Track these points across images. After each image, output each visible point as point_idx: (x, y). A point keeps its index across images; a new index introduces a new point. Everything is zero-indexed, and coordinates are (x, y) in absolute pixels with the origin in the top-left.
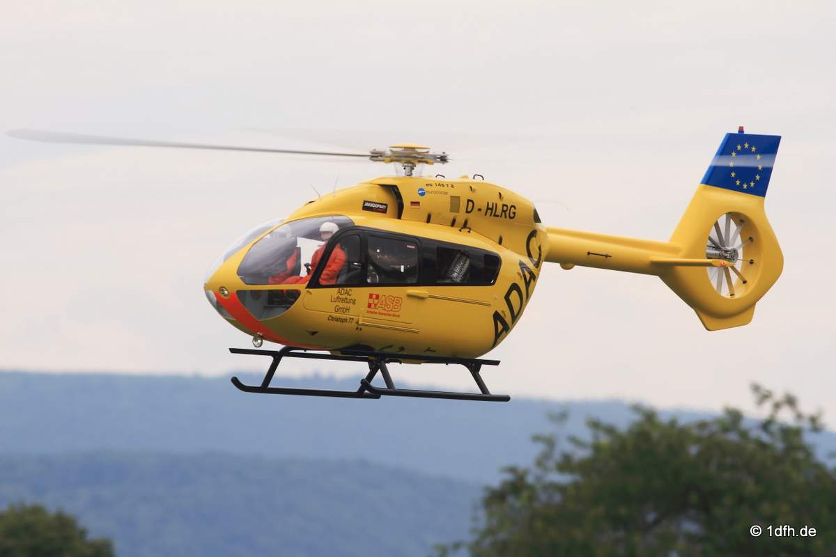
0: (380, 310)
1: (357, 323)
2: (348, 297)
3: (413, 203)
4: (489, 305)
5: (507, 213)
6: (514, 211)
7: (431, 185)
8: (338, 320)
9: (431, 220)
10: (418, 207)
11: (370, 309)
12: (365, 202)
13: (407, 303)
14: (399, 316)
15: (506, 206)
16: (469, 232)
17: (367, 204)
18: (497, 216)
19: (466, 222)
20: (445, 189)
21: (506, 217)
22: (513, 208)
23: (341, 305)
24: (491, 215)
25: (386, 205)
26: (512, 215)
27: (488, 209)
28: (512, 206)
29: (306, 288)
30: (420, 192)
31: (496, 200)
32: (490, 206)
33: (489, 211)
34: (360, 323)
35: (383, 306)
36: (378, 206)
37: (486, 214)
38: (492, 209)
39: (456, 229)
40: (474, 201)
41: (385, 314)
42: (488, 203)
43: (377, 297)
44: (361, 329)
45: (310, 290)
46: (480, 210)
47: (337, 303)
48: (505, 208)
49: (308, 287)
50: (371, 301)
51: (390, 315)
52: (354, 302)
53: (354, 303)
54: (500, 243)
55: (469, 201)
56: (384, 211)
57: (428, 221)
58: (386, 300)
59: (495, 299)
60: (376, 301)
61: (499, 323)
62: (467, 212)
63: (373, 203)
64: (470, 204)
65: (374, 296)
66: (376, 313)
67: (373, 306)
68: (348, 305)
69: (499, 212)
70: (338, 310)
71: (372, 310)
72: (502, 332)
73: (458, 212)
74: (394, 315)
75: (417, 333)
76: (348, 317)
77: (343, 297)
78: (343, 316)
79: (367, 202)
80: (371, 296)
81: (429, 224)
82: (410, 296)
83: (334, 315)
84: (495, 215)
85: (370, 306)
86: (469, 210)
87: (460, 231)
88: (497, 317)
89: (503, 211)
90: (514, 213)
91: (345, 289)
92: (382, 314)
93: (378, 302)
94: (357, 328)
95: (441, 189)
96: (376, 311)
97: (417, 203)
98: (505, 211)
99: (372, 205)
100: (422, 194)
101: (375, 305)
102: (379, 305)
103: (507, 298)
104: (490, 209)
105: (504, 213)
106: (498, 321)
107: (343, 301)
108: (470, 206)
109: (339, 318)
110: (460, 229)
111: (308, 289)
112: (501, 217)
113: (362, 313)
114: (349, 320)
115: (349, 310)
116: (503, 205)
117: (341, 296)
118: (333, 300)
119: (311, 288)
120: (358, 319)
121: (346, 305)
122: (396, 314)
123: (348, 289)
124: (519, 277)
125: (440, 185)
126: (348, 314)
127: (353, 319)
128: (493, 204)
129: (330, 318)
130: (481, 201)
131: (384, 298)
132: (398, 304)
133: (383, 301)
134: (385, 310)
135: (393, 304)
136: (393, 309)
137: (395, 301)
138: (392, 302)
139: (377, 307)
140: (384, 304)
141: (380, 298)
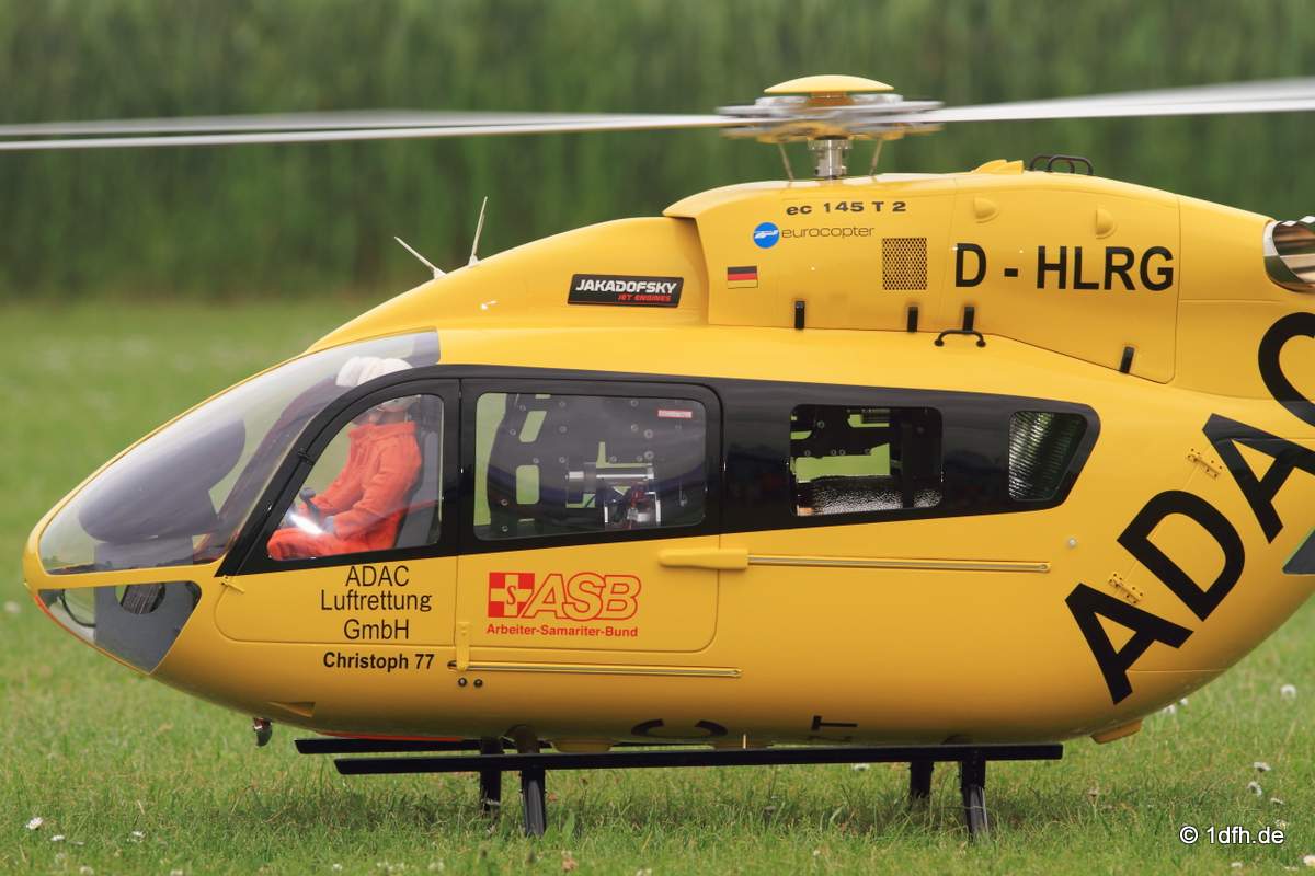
0: (546, 620)
1: (453, 665)
2: (396, 590)
3: (734, 272)
4: (1041, 570)
5: (1134, 272)
6: (1167, 264)
7: (806, 210)
8: (364, 663)
9: (808, 320)
10: (752, 283)
11: (497, 622)
12: (577, 279)
13: (661, 588)
14: (634, 632)
15: (1125, 251)
16: (981, 344)
17: (587, 286)
18: (1095, 286)
19: (969, 315)
20: (868, 217)
21: (1129, 285)
22: (1156, 258)
23: (367, 616)
24: (1062, 285)
25: (679, 281)
26: (1158, 278)
27: (1043, 266)
28: (1153, 250)
29: (219, 574)
30: (762, 235)
32: (1053, 257)
33: (1052, 275)
34: (462, 664)
35: (555, 608)
36: (638, 286)
37: (1041, 284)
38: (1061, 267)
39: (923, 340)
40: (986, 250)
41: (573, 632)
42: (1040, 248)
44: (479, 684)
45: (235, 581)
46: (1011, 273)
47: (353, 613)
48: (1119, 260)
49: (228, 569)
50: (500, 595)
51: (593, 632)
52: (424, 604)
53: (424, 607)
54: (1126, 367)
55: (962, 248)
56: (672, 300)
57: (800, 323)
58: (566, 591)
59: (1075, 547)
60: (523, 595)
61: (1104, 622)
62: (960, 282)
64: (970, 256)
65: (512, 581)
66: (528, 631)
67: (510, 610)
68: (401, 616)
69: (1094, 269)
70: (355, 633)
71: (509, 623)
72: (1136, 646)
73: (925, 287)
74: (610, 631)
76: (409, 652)
77: (376, 590)
78: (386, 651)
79: (587, 277)
80: (497, 580)
81: (806, 331)
82: (675, 567)
83: (349, 650)
84: (1079, 285)
85: (496, 609)
86: (970, 272)
87: (939, 343)
88: (1086, 604)
89: (1110, 268)
90: (1167, 272)
91: (379, 566)
92: (554, 631)
93: (533, 598)
94: (460, 682)
95: (851, 219)
96: (527, 623)
97: (749, 272)
98: (1122, 270)
99: (611, 287)
100: (766, 243)
102: (538, 604)
103: (1134, 539)
104: (1052, 267)
105: (1116, 277)
106: (1099, 617)
107: (373, 605)
108: (971, 266)
109: (373, 658)
110: (936, 338)
111: (223, 579)
112: (1108, 285)
113: (464, 634)
114: (413, 661)
115: (406, 629)
116: (1110, 252)
117: (362, 591)
118: (333, 606)
119: (240, 574)
120: (455, 654)
121: (390, 616)
122: (618, 626)
123: (392, 566)
124: (1199, 470)
125: (845, 209)
126: (405, 641)
127: (432, 656)
128: (1063, 251)
129: (330, 660)
130: (1010, 245)
131: (555, 582)
132: (626, 597)
133: (552, 590)
134: (568, 617)
135: (599, 596)
136: (605, 614)
137: (609, 587)
138: (597, 591)
139: (530, 612)
140: (560, 598)
141: (538, 582)
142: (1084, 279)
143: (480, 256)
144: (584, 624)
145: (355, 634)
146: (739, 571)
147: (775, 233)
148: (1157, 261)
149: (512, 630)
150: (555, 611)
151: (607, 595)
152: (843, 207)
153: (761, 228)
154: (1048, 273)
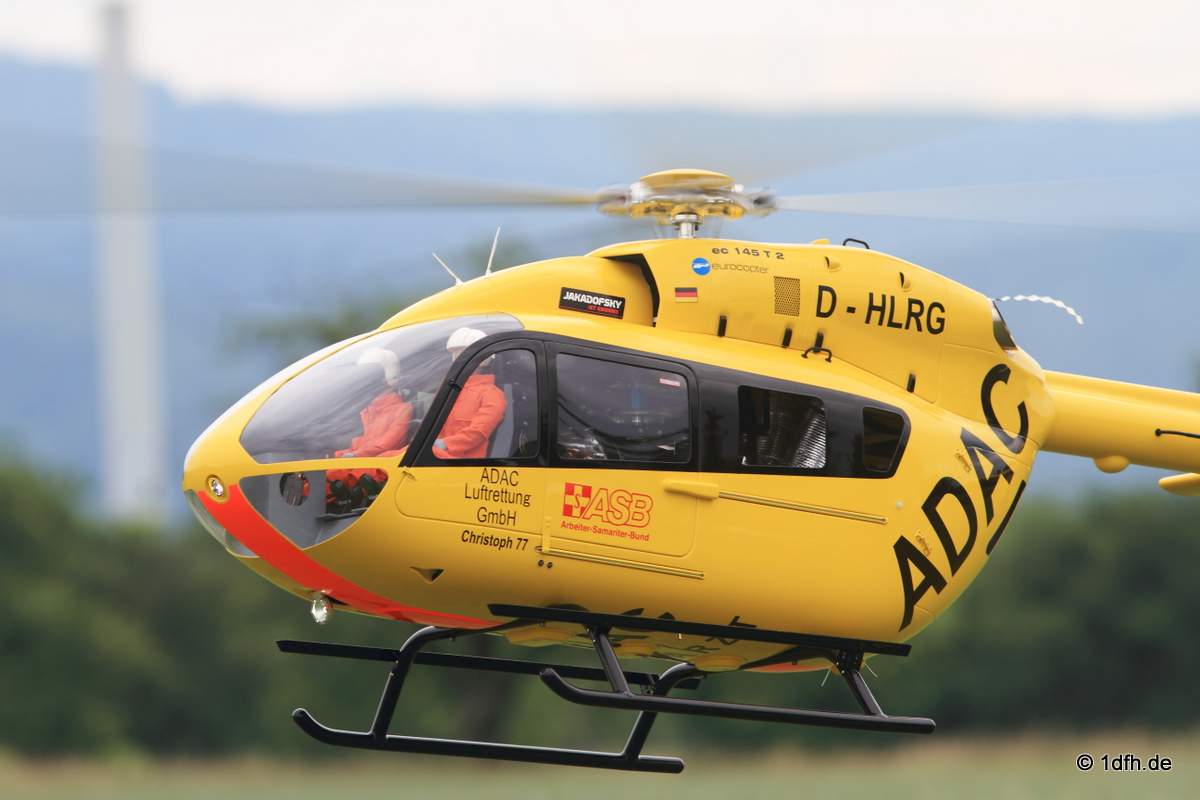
0: (596, 522)
1: (539, 548)
2: (510, 489)
3: (680, 292)
4: (882, 522)
5: (923, 319)
6: (942, 315)
7: (724, 250)
8: (487, 541)
9: (727, 331)
11: (568, 520)
12: (564, 291)
13: (664, 508)
14: (646, 538)
15: (919, 303)
16: (829, 360)
17: (570, 296)
18: (899, 326)
19: (820, 339)
20: (763, 260)
21: (919, 329)
22: (936, 310)
23: (493, 506)
24: (880, 323)
25: (621, 300)
26: (936, 325)
27: (872, 308)
28: (935, 305)
29: (401, 465)
30: (698, 266)
31: (892, 288)
32: (878, 302)
33: (876, 315)
34: (546, 549)
35: (603, 513)
36: (600, 301)
37: (868, 321)
38: (882, 309)
39: (792, 356)
40: (836, 291)
41: (611, 533)
42: (871, 295)
43: (587, 492)
44: (550, 565)
45: (413, 470)
46: (851, 310)
47: (481, 502)
48: (916, 308)
49: (407, 462)
50: (571, 500)
51: (623, 534)
52: (526, 500)
53: (526, 503)
54: (911, 387)
55: (822, 289)
56: (619, 314)
57: (721, 332)
58: (609, 503)
59: (899, 508)
60: (584, 501)
61: (912, 565)
62: (820, 314)
63: (587, 293)
64: (827, 295)
65: (578, 490)
66: (586, 529)
67: (576, 512)
68: (511, 507)
69: (901, 316)
70: (485, 517)
71: (575, 521)
72: (923, 588)
73: (797, 314)
74: (633, 536)
75: (700, 578)
76: (514, 536)
77: (497, 487)
78: (500, 533)
79: (571, 290)
80: (570, 489)
81: (724, 339)
82: (672, 492)
83: (478, 530)
84: (891, 324)
85: (568, 511)
86: (825, 309)
87: (805, 356)
88: (905, 551)
89: (911, 314)
90: (941, 321)
91: (501, 470)
92: (600, 531)
93: (590, 505)
94: (541, 563)
95: (752, 261)
96: (585, 523)
97: (692, 291)
98: (917, 316)
99: (584, 299)
100: (703, 271)
101: (583, 509)
102: (592, 510)
103: (930, 508)
104: (877, 308)
105: (913, 319)
106: (909, 561)
107: (496, 498)
108: (827, 302)
109: (492, 538)
110: (803, 353)
111: (405, 468)
112: (907, 327)
113: (548, 527)
114: (515, 543)
115: (514, 518)
116: (911, 302)
117: (490, 486)
118: (471, 495)
119: (414, 466)
120: (541, 540)
121: (506, 508)
122: (639, 532)
123: (509, 470)
124: (961, 465)
125: (748, 253)
126: (513, 528)
127: (526, 540)
128: (884, 297)
129: (467, 536)
130: (853, 289)
131: (603, 495)
132: (643, 511)
133: (601, 501)
134: (609, 522)
135: (628, 508)
136: (631, 522)
137: (635, 502)
138: (627, 504)
139: (588, 515)
140: (605, 508)
141: (593, 494)
142: (895, 320)
143: (493, 270)
144: (619, 528)
145: (482, 519)
146: (708, 499)
147: (707, 265)
148: (936, 312)
149: (576, 527)
150: (601, 516)
151: (633, 509)
152: (746, 251)
153: (698, 261)
154: (874, 312)
